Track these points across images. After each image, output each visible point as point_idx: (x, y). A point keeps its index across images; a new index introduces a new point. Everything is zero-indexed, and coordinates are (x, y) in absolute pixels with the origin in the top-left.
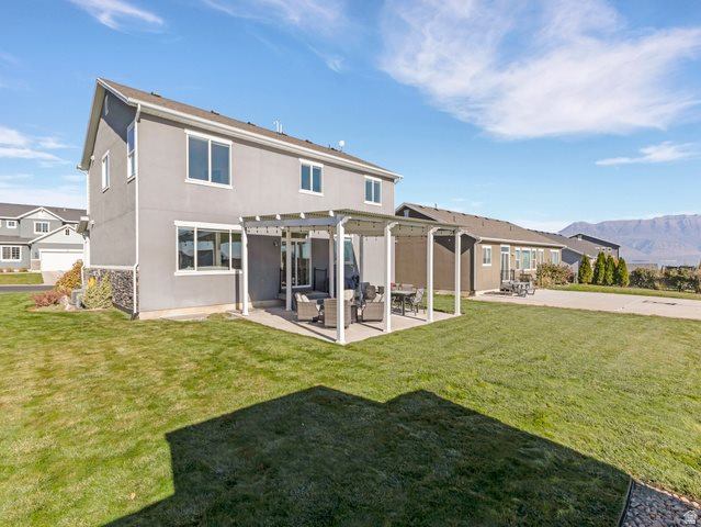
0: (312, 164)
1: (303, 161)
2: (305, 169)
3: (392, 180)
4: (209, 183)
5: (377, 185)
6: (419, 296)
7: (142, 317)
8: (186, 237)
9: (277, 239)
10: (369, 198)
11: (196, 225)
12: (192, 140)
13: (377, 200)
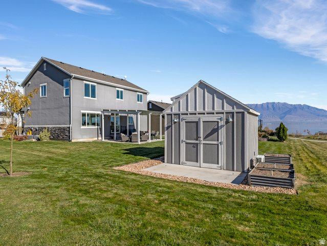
0: (120, 89)
1: (117, 89)
2: (118, 91)
3: (146, 94)
4: (90, 98)
5: (141, 96)
6: (157, 134)
7: (73, 141)
8: (84, 115)
9: (110, 116)
10: (138, 101)
11: (86, 112)
12: (86, 84)
13: (141, 101)
